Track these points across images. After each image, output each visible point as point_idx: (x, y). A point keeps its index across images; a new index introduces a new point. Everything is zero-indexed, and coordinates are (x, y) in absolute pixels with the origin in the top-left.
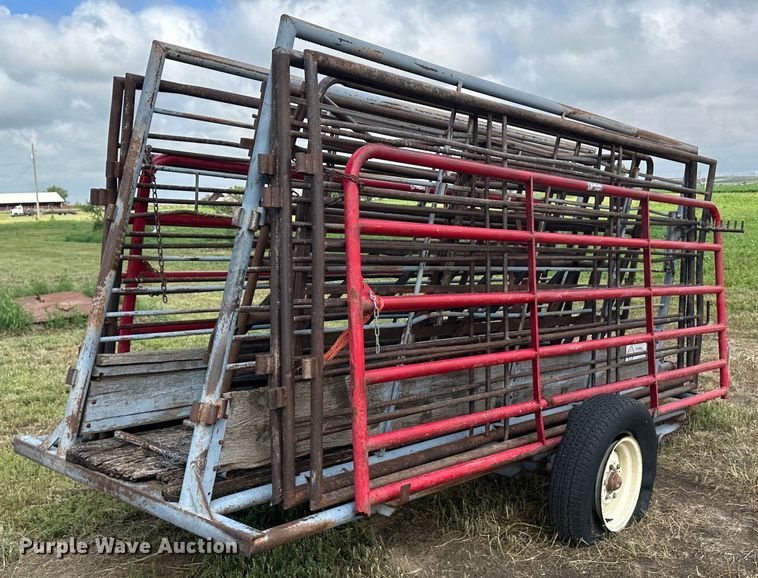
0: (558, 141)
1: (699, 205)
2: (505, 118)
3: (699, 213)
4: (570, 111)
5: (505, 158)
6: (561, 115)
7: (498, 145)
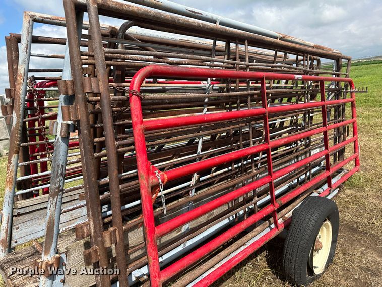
0: (276, 54)
1: (342, 81)
2: (246, 43)
3: (342, 84)
4: (281, 36)
5: (248, 66)
6: (277, 39)
7: (243, 58)
